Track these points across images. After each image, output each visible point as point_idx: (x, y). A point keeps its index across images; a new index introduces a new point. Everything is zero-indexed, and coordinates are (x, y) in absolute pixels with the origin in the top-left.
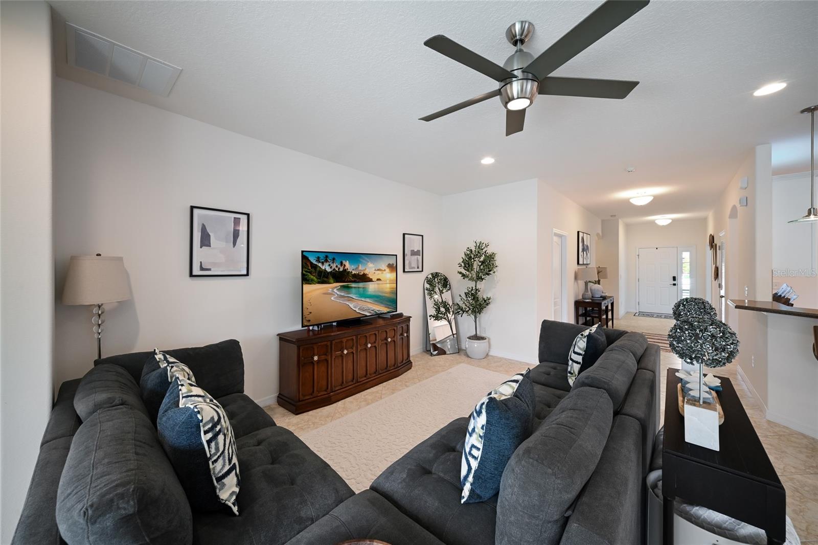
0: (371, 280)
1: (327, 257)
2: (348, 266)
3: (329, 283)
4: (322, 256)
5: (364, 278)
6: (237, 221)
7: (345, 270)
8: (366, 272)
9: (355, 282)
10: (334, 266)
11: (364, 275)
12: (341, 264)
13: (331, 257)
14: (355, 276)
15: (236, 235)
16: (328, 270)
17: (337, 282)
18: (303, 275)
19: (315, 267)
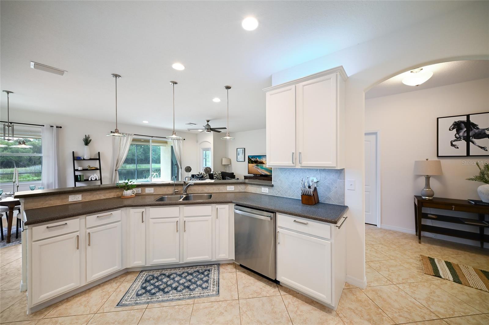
0: (264, 164)
1: (253, 157)
2: (258, 159)
3: (253, 164)
4: (252, 157)
5: (262, 163)
6: (243, 150)
7: (257, 160)
8: (263, 161)
9: (260, 164)
10: (254, 159)
11: (262, 162)
12: (256, 159)
13: (254, 157)
14: (260, 162)
15: (243, 153)
16: (253, 160)
17: (255, 163)
18: (248, 161)
19: (251, 159)
